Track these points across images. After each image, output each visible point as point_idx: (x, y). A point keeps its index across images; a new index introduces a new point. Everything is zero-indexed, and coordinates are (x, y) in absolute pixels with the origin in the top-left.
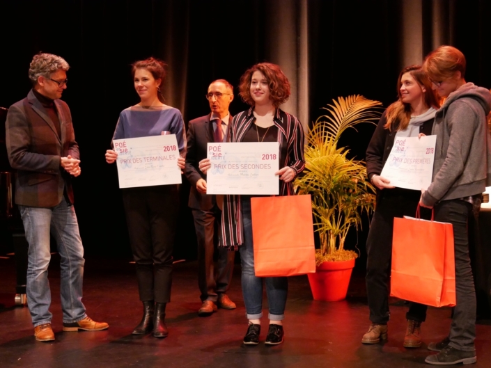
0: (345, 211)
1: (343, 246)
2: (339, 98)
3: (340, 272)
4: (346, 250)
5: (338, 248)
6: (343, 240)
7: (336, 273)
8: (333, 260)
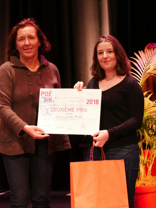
0: (151, 144)
1: (150, 173)
2: (139, 52)
3: (150, 195)
4: (153, 176)
5: (147, 175)
6: (150, 168)
7: (147, 195)
8: (144, 184)
